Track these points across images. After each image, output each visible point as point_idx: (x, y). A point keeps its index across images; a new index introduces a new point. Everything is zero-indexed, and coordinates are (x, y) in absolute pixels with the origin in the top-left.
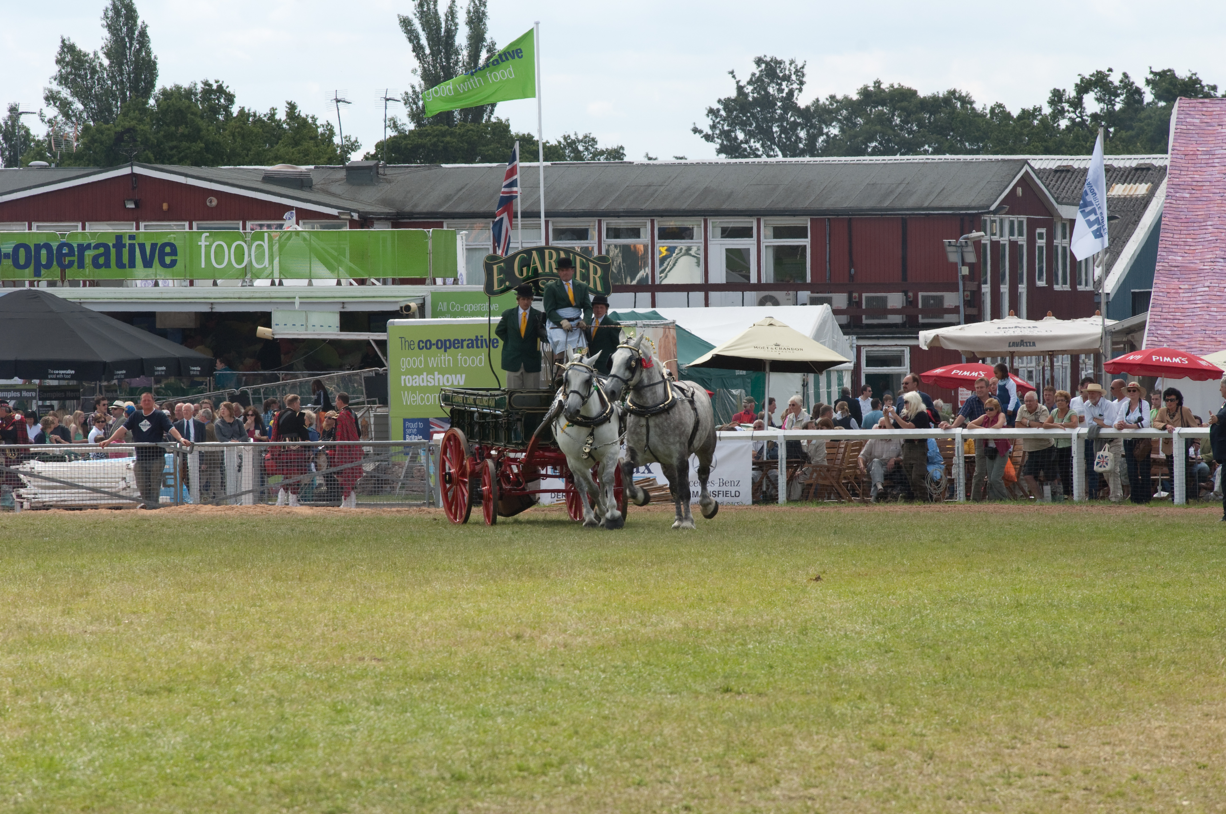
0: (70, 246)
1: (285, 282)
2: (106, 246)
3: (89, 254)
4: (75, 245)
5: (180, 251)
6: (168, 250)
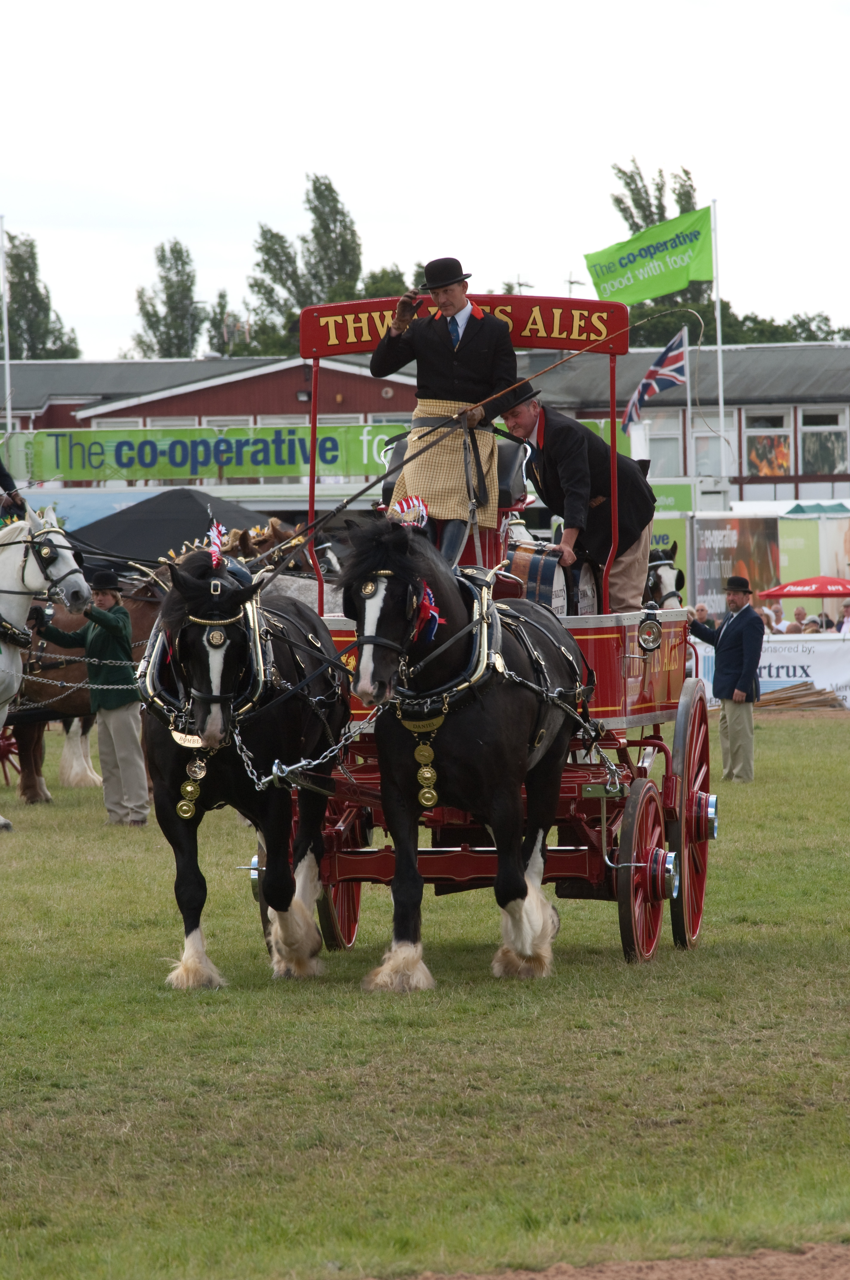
0: (228, 443)
2: (265, 442)
3: (248, 450)
4: (233, 441)
5: (341, 446)
6: (329, 445)
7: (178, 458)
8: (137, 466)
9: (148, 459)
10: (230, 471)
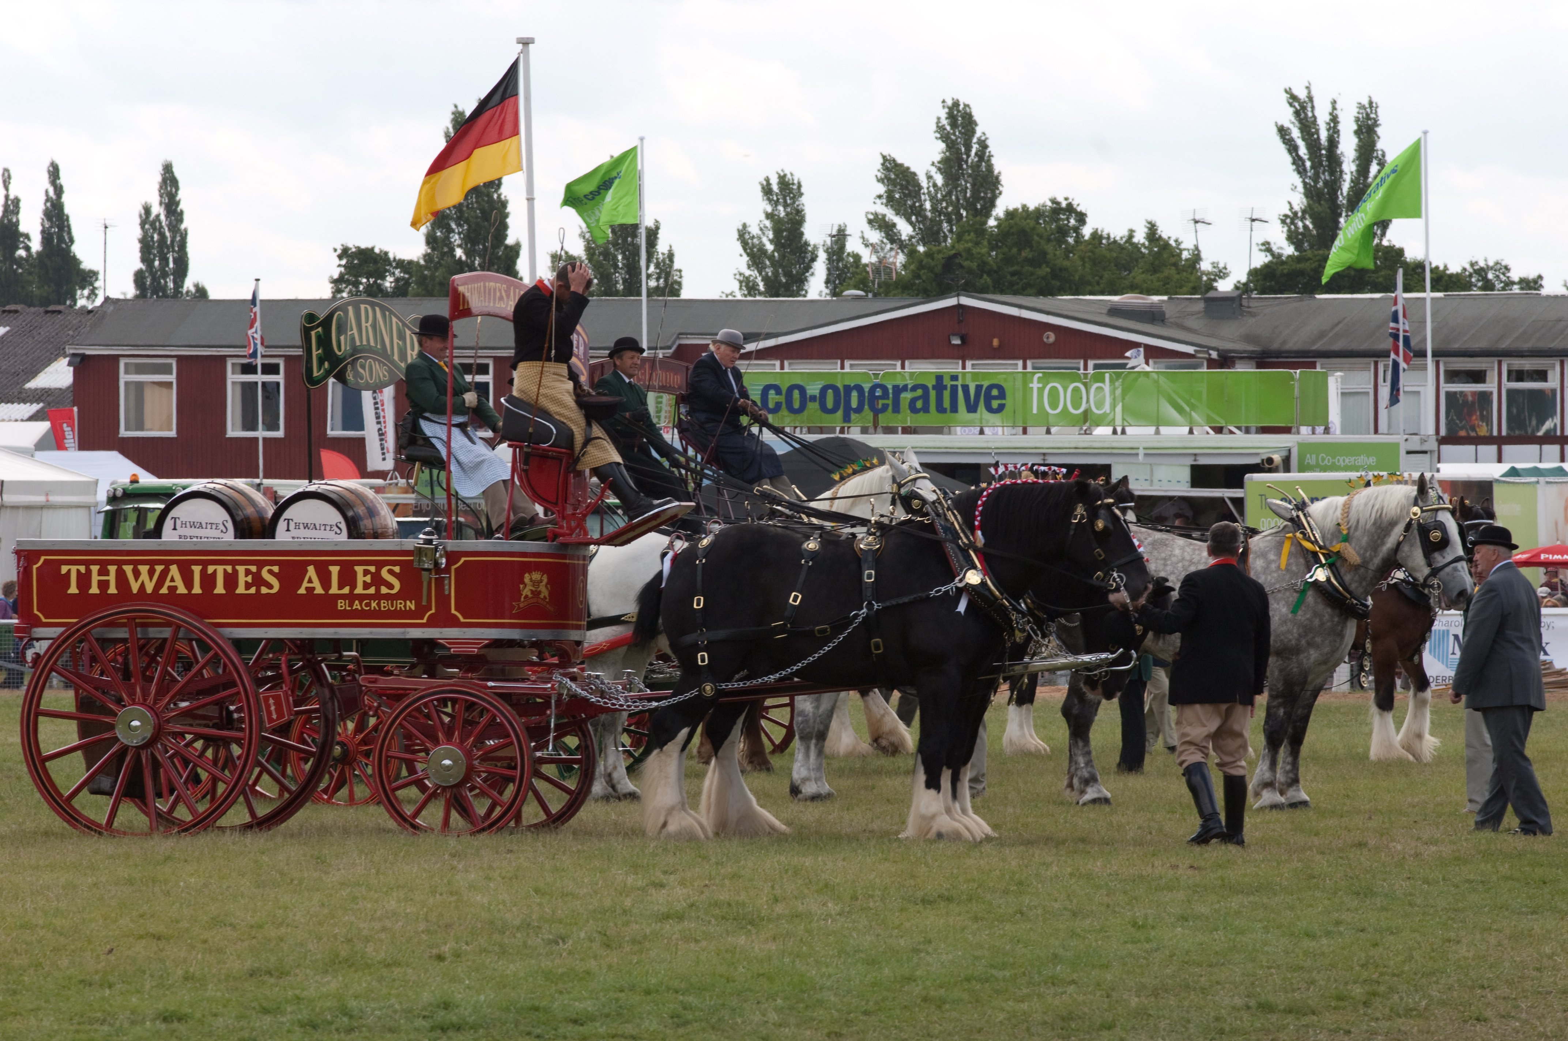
1: (1129, 430)
3: (906, 396)
5: (1008, 394)
6: (995, 392)
7: (830, 404)
8: (784, 412)
9: (796, 405)
10: (885, 419)
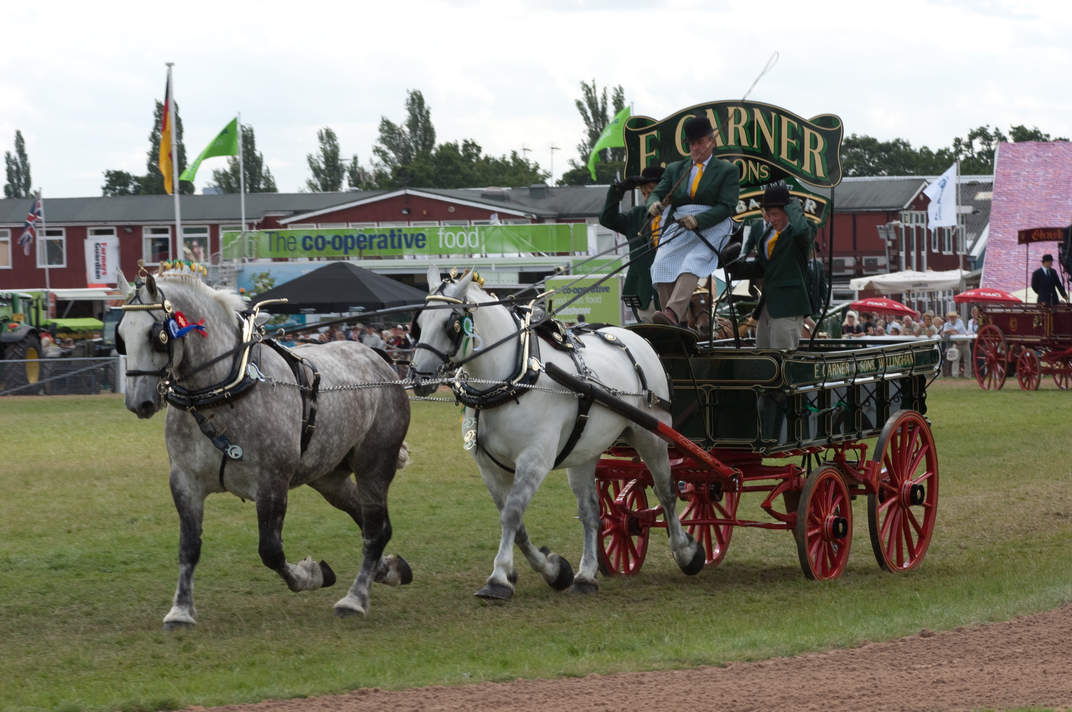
0: (364, 236)
1: (489, 255)
2: (385, 236)
3: (375, 241)
4: (367, 236)
5: (427, 238)
6: (420, 238)
9: (320, 246)
10: (366, 252)
